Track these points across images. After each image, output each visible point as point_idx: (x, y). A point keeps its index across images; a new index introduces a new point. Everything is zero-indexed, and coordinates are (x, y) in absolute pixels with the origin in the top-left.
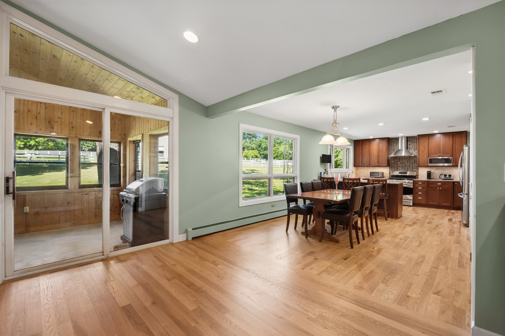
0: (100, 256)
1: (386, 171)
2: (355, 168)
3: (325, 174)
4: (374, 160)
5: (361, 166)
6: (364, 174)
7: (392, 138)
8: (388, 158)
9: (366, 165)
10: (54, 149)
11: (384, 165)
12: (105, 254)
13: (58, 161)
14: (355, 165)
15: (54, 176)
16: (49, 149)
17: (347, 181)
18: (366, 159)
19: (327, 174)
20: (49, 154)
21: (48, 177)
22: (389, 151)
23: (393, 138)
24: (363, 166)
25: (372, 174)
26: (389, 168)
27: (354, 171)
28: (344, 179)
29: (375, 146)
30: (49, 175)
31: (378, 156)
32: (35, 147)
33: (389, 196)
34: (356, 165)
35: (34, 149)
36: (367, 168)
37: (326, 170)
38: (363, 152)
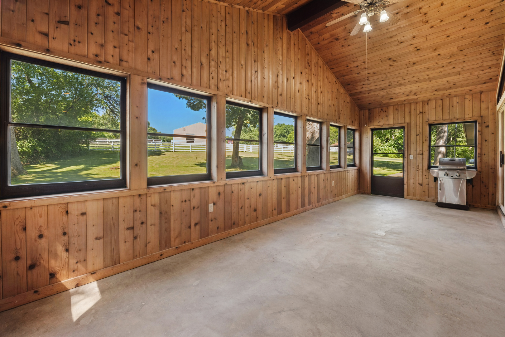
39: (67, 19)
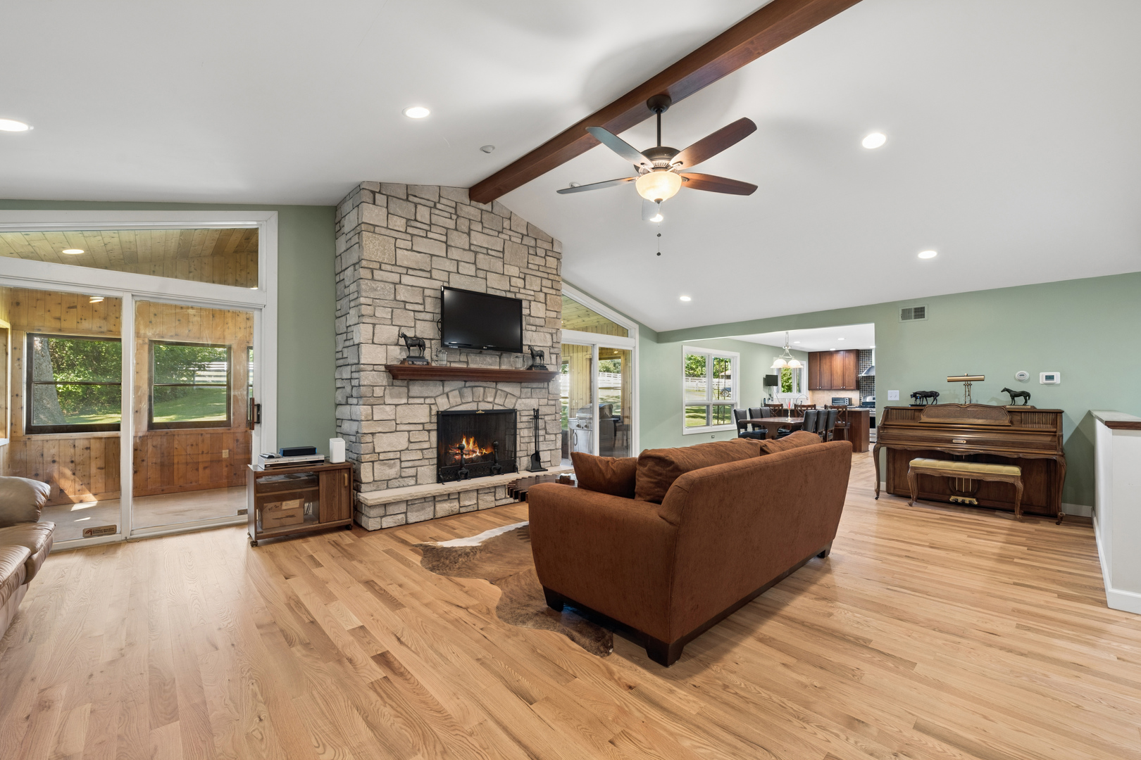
1: (855, 396)
2: (811, 392)
3: (770, 401)
4: (838, 381)
5: (820, 389)
6: (823, 400)
7: (862, 350)
8: (857, 378)
9: (826, 388)
11: (852, 388)
14: (810, 389)
17: (799, 408)
18: (826, 380)
19: (772, 400)
22: (858, 368)
23: (865, 350)
24: (822, 389)
25: (834, 400)
26: (859, 392)
27: (809, 396)
28: (796, 406)
29: (838, 361)
31: (844, 375)
33: (851, 426)
34: (812, 388)
36: (828, 392)
37: (770, 395)
38: (822, 369)
39: (75, 304)
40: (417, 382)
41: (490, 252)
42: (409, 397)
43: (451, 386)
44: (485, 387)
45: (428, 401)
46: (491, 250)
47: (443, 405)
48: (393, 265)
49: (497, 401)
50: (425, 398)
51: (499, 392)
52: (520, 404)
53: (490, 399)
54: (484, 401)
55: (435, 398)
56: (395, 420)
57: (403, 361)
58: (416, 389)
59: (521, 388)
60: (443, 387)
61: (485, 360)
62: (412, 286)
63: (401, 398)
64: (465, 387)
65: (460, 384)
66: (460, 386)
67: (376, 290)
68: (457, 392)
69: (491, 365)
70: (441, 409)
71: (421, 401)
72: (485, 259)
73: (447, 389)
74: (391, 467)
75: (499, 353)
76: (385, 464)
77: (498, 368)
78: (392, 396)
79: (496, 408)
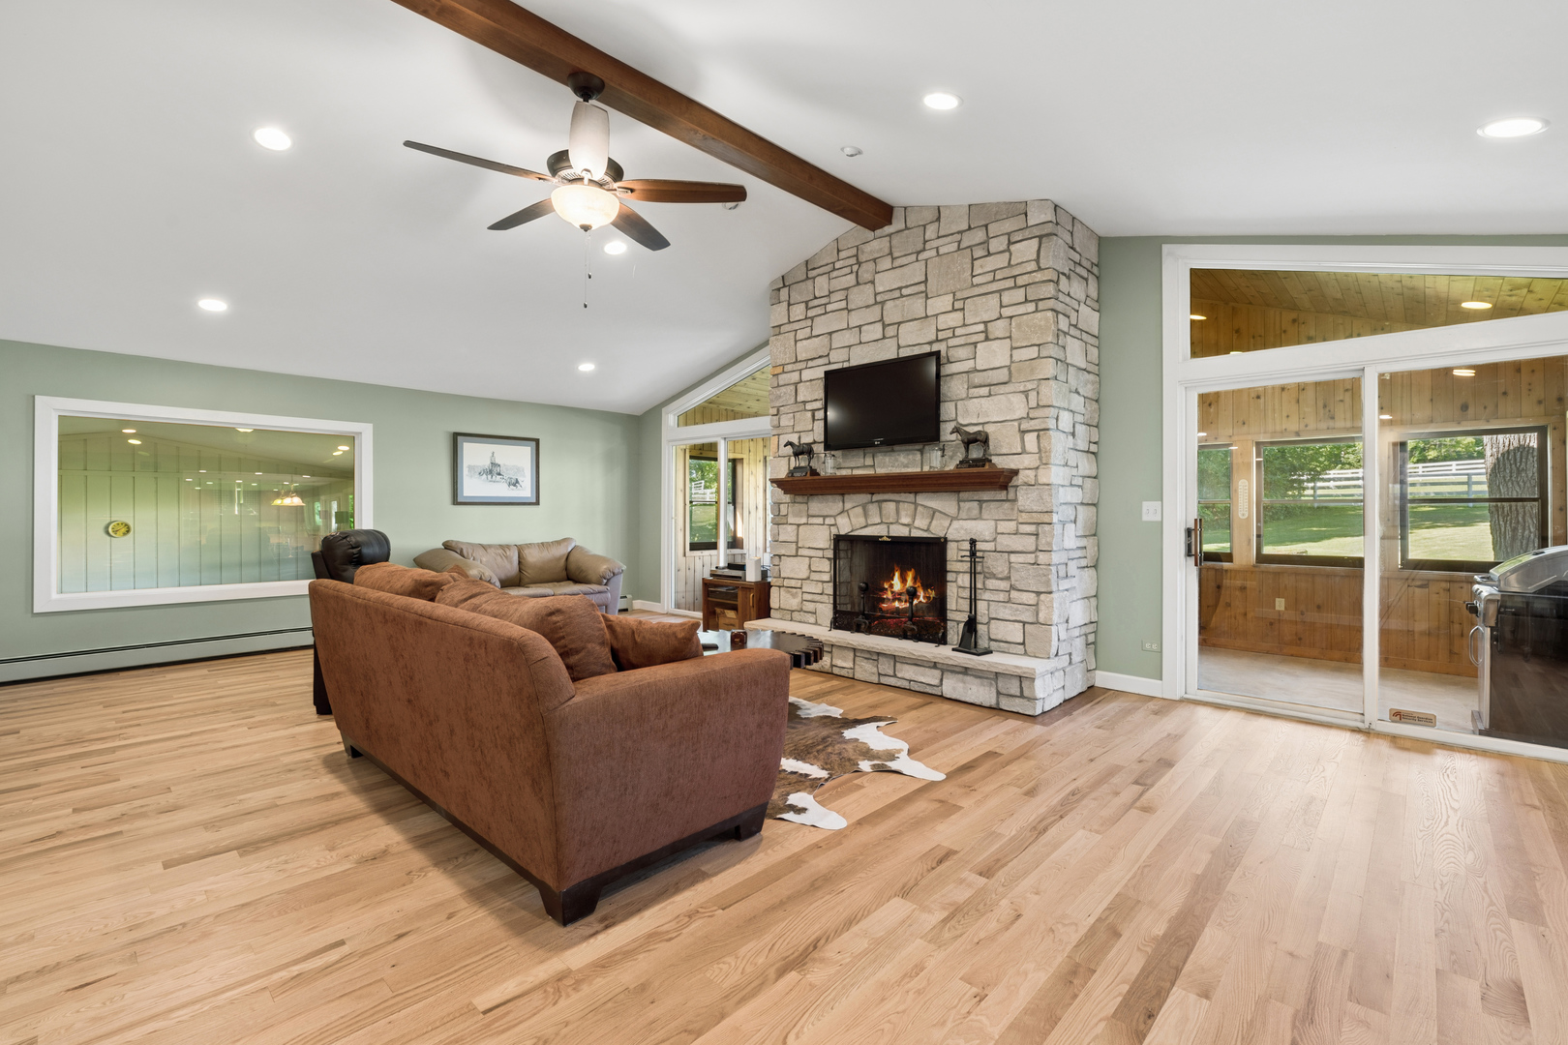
0: (1356, 720)
10: (1475, 455)
12: (1367, 718)
13: (1467, 493)
15: (1443, 540)
16: (1459, 457)
20: (1454, 472)
21: (1423, 541)
30: (1428, 536)
32: (1417, 453)
35: (1415, 459)
40: (816, 497)
41: (905, 292)
42: (809, 516)
43: (853, 501)
44: (898, 502)
45: (828, 521)
46: (907, 287)
47: (845, 527)
48: (794, 363)
49: (917, 524)
50: (824, 517)
51: (920, 508)
52: (957, 529)
53: (905, 520)
54: (897, 522)
55: (834, 517)
56: (797, 543)
57: (791, 473)
58: (817, 506)
59: (959, 501)
60: (843, 502)
61: (897, 461)
62: (811, 380)
63: (801, 517)
64: (872, 502)
65: (864, 498)
66: (865, 501)
67: (780, 397)
68: (859, 510)
69: (906, 466)
70: (842, 533)
71: (820, 520)
72: (896, 306)
73: (848, 506)
74: (794, 596)
75: (918, 447)
76: (789, 592)
77: (919, 470)
78: (796, 515)
79: (916, 533)
